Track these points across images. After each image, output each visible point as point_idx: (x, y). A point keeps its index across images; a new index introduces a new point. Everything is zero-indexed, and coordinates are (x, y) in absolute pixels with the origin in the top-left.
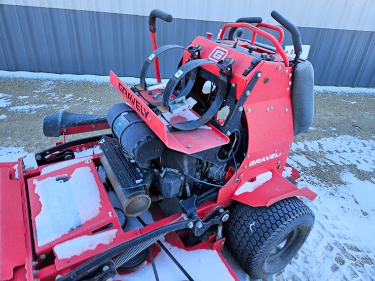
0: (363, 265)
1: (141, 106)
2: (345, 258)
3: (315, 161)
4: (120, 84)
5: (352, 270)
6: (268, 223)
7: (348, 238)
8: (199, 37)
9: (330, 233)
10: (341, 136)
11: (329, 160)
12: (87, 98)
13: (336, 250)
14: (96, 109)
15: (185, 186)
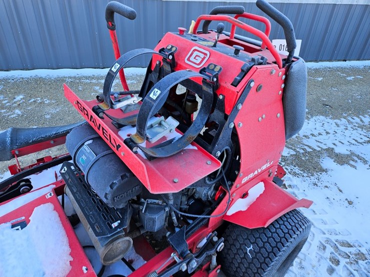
0: (357, 262)
1: (110, 136)
2: (339, 256)
3: (293, 148)
4: (78, 102)
5: (348, 269)
6: (267, 246)
7: (338, 233)
8: (169, 32)
9: (320, 229)
10: (314, 118)
11: (306, 145)
12: (42, 98)
13: (330, 249)
14: (53, 111)
15: (170, 216)
